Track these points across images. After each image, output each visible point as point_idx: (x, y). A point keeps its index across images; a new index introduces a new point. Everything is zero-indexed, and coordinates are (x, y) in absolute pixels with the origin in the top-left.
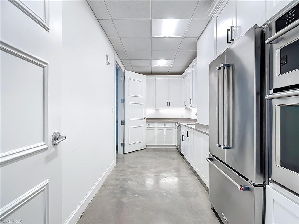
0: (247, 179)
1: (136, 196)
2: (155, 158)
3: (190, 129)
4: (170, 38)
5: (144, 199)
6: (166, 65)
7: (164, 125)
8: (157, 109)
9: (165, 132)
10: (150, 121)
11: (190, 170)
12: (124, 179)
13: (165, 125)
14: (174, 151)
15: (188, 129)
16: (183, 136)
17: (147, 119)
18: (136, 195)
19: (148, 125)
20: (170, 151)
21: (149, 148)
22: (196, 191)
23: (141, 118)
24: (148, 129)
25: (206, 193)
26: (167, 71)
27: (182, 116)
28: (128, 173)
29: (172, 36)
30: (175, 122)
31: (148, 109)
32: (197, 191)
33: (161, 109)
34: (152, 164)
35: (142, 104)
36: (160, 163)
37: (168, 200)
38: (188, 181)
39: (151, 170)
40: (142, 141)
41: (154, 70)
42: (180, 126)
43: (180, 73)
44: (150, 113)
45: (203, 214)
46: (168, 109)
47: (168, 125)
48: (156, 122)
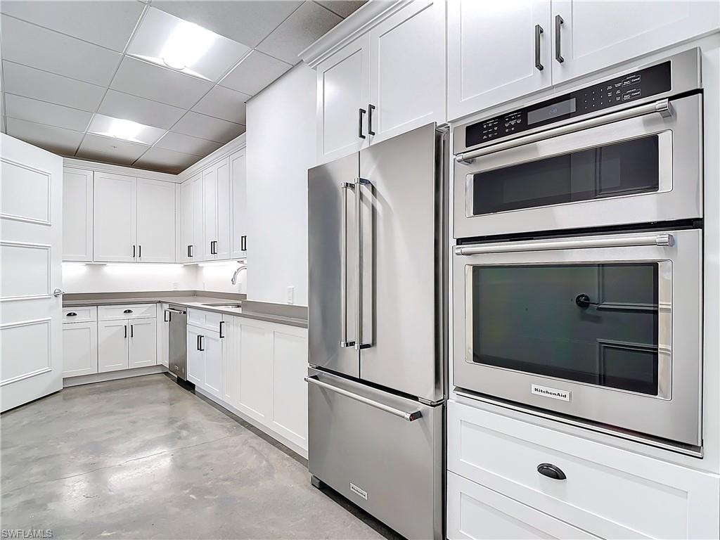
0: (416, 398)
1: (105, 537)
2: (110, 413)
3: (226, 318)
4: (179, 72)
5: (137, 532)
6: (136, 138)
7: (125, 312)
8: (96, 265)
9: (129, 332)
10: (73, 301)
11: (227, 419)
12: (29, 504)
13: (129, 311)
14: (158, 382)
15: (219, 318)
16: (200, 337)
17: (66, 297)
18: (105, 534)
19: (69, 315)
20: (148, 384)
21: (72, 388)
22: (264, 462)
23: (45, 295)
24: (67, 326)
25: (287, 459)
26: (133, 155)
27: (175, 284)
28: (32, 480)
29: (184, 71)
30: (160, 302)
31: (65, 263)
32: (267, 461)
33: (108, 264)
34: (110, 432)
35: (46, 248)
36: (134, 422)
37: (209, 508)
38: (236, 447)
39: (114, 447)
40: (47, 369)
41: (88, 146)
42: (185, 313)
43: (175, 170)
44: (74, 276)
45: (304, 505)
46: (137, 265)
47: (138, 311)
48: (97, 305)
